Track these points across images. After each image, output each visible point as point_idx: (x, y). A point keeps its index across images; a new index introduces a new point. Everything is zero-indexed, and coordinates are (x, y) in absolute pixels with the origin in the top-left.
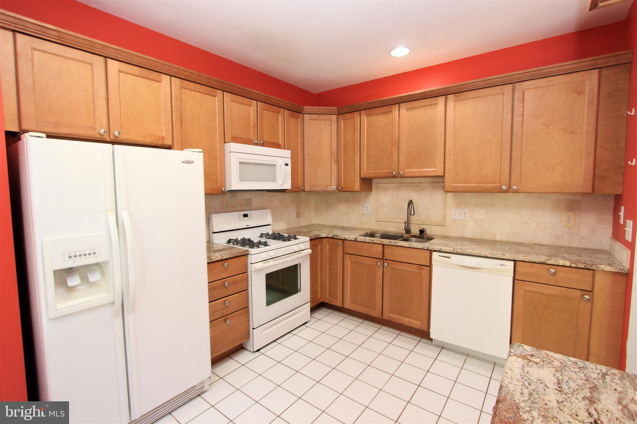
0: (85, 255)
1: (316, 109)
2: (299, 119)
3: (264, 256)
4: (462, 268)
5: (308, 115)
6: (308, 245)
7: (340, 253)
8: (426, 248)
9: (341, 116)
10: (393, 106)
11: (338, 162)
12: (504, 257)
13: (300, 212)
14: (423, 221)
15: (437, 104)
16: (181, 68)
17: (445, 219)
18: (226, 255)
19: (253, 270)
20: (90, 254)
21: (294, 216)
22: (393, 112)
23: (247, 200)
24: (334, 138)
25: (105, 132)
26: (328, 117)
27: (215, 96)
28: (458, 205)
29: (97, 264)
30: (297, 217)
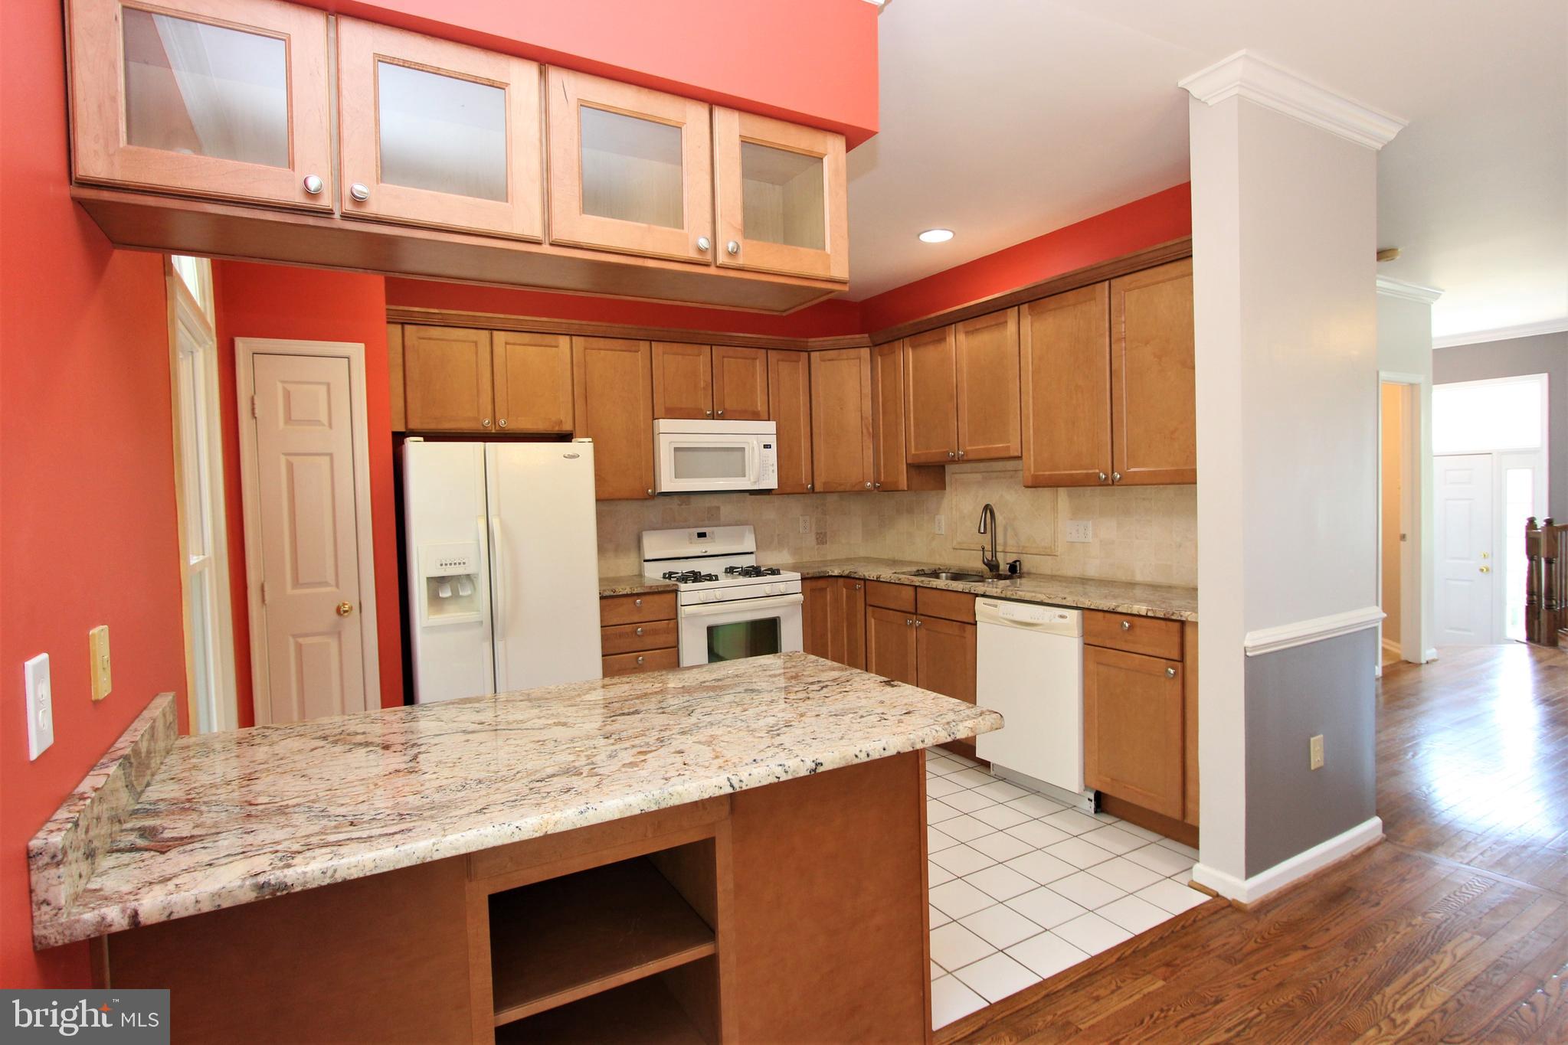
0: (455, 564)
1: (829, 340)
2: (800, 363)
3: (702, 596)
4: (1015, 625)
5: (818, 353)
6: (797, 586)
7: (861, 605)
8: (967, 591)
9: (877, 349)
10: (947, 328)
11: (875, 436)
12: (1064, 603)
13: (826, 533)
14: (1024, 547)
15: (1006, 322)
16: (584, 322)
17: (1055, 542)
18: (639, 589)
19: (683, 616)
20: (460, 564)
21: (811, 540)
22: (948, 339)
23: (709, 509)
24: (867, 390)
25: (489, 422)
26: (853, 352)
27: (638, 352)
28: (1076, 513)
29: (468, 576)
30: (817, 541)
